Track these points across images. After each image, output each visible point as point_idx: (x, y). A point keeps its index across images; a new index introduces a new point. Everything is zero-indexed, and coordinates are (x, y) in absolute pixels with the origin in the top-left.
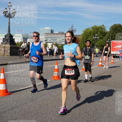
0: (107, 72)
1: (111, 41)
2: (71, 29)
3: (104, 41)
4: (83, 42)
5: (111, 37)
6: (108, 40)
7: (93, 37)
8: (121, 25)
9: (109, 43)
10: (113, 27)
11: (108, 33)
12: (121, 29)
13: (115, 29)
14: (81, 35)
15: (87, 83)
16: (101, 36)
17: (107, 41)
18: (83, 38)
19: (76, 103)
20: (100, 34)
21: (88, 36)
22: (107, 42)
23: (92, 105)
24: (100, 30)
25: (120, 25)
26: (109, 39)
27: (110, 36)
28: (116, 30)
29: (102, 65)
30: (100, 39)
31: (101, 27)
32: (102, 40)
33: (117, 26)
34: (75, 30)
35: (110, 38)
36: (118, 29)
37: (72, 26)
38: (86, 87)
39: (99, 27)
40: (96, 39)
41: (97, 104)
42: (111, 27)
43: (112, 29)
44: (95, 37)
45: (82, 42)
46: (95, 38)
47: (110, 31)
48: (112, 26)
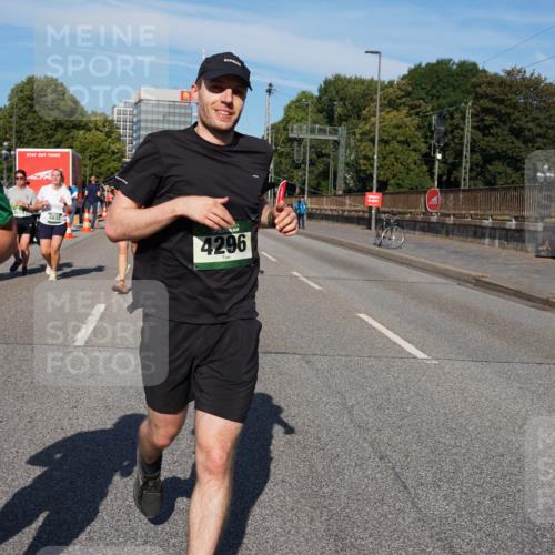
1: (15, 151)
5: (17, 132)
8: (56, 80)
9: (6, 158)
10: (21, 92)
26: (6, 144)
27: (11, 128)
35: (11, 136)
42: (13, 90)
43: (21, 100)
47: (12, 107)
48: (17, 86)
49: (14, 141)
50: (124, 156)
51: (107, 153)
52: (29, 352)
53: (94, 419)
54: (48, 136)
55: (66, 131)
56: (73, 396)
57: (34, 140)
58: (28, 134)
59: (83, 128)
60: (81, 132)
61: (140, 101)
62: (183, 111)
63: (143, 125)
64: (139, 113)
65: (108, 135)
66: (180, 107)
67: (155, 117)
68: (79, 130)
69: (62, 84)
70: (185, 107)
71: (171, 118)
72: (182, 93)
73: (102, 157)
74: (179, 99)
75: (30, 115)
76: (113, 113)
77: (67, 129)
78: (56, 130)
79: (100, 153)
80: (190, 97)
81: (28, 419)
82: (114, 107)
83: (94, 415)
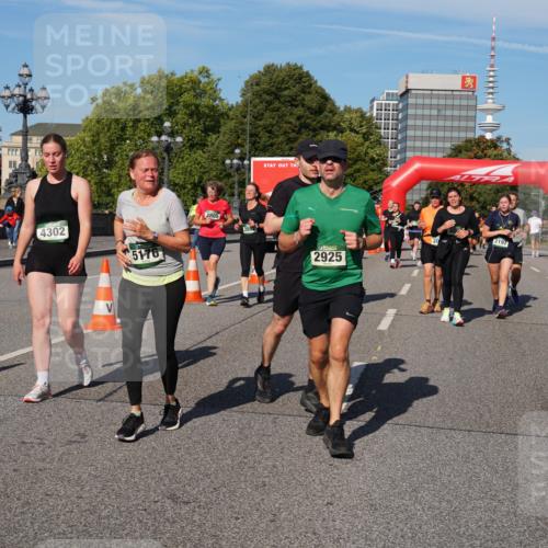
0: (226, 333)
1: (250, 160)
2: (17, 91)
3: (213, 160)
4: (92, 167)
5: (251, 135)
6: (233, 152)
7: (149, 135)
8: (301, 68)
9: (238, 169)
10: (257, 84)
11: (231, 113)
12: (304, 93)
13: (268, 93)
14: (79, 122)
15: (112, 401)
16: (196, 131)
17: (228, 162)
18: (94, 142)
19: (44, 519)
20: (190, 121)
21: (123, 129)
22: (232, 165)
23: (141, 522)
24: (186, 97)
25: (297, 68)
26: (237, 151)
27: (244, 131)
28: (277, 97)
29: (199, 292)
30: (192, 146)
31: (195, 83)
32: (199, 154)
33: (283, 74)
34: (42, 94)
35: (245, 140)
36: (286, 93)
37: (25, 71)
38: (109, 425)
39: (182, 78)
40: (168, 149)
41: (169, 514)
42: (247, 82)
43: (257, 95)
44: (164, 138)
45: (89, 162)
46: (165, 144)
47: (245, 104)
48: (253, 77)
49: (247, 147)
50: (385, 165)
51: (364, 160)
52: (271, 425)
53: (357, 521)
54: (290, 141)
55: (311, 134)
56: (327, 487)
57: (272, 145)
58: (264, 139)
59: (334, 128)
60: (332, 135)
61: (407, 91)
62: (464, 102)
63: (410, 122)
64: (406, 107)
65: (366, 137)
66: (461, 97)
67: (427, 112)
68: (328, 131)
69: (307, 73)
70: (468, 98)
71: (449, 113)
72: (464, 78)
73: (357, 166)
74: (459, 88)
75: (267, 114)
76: (372, 108)
77: (314, 130)
78: (299, 132)
79: (356, 161)
80: (474, 84)
81: (271, 517)
82: (373, 100)
83: (356, 516)
